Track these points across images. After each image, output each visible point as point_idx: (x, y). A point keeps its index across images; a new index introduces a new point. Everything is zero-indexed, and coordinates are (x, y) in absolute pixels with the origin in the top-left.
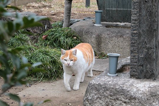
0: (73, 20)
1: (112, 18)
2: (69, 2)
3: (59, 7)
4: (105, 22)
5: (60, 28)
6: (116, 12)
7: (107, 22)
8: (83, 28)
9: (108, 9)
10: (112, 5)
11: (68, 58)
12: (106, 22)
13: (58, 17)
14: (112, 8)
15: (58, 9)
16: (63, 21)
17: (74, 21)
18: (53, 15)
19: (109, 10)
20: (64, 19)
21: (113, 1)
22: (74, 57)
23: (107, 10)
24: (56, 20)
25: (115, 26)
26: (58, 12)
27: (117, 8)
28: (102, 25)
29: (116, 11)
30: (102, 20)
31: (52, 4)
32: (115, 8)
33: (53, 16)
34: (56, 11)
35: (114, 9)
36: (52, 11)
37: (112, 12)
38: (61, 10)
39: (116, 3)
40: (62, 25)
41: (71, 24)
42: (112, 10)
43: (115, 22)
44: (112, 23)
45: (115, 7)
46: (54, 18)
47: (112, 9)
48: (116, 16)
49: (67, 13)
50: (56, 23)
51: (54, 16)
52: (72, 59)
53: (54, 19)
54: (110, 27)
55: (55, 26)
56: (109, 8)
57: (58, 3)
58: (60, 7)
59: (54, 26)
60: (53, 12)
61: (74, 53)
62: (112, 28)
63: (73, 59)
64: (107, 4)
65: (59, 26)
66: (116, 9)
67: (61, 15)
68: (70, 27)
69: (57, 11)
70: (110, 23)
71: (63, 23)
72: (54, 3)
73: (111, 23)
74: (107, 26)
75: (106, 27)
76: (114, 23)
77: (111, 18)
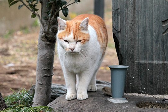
0: (58, 87)
1: (152, 83)
2: (48, 45)
3: (26, 54)
4: (134, 94)
5: (25, 108)
6: (162, 71)
7: (140, 93)
8: (81, 107)
9: (142, 62)
10: (152, 51)
11: (71, 37)
12: (138, 94)
13: (23, 79)
14: (153, 60)
15: (25, 59)
16: (34, 90)
17: (60, 89)
18: (12, 73)
19: (145, 64)
20: (36, 85)
21: (154, 43)
22: (83, 33)
23: (139, 64)
24: (18, 87)
25: (159, 104)
26: (25, 67)
27: (164, 61)
28: (127, 101)
29: (161, 66)
30: (128, 88)
31: (10, 47)
32: (159, 59)
33: (11, 76)
34: (18, 64)
35: (156, 62)
36: (9, 63)
37: (151, 69)
38: (31, 61)
39: (161, 47)
40: (32, 99)
41: (54, 98)
42: (153, 64)
43: (160, 94)
44: (152, 96)
45: (159, 57)
46: (13, 80)
47: (151, 62)
48: (162, 78)
49: (44, 71)
50: (17, 94)
51: (14, 77)
52: (79, 39)
53: (13, 84)
54: (148, 106)
55: (15, 103)
56: (145, 59)
57: (27, 43)
58: (30, 53)
59: (10, 102)
60: (11, 65)
61: (84, 25)
62: (151, 109)
63: (81, 39)
64: (140, 51)
65: (24, 101)
66: (161, 62)
67: (31, 75)
68: (49, 105)
69: (22, 62)
70: (147, 96)
71: (33, 95)
72: (15, 44)
73: (150, 96)
74: (141, 104)
75: (138, 105)
76: (158, 96)
77: (150, 85)
